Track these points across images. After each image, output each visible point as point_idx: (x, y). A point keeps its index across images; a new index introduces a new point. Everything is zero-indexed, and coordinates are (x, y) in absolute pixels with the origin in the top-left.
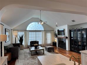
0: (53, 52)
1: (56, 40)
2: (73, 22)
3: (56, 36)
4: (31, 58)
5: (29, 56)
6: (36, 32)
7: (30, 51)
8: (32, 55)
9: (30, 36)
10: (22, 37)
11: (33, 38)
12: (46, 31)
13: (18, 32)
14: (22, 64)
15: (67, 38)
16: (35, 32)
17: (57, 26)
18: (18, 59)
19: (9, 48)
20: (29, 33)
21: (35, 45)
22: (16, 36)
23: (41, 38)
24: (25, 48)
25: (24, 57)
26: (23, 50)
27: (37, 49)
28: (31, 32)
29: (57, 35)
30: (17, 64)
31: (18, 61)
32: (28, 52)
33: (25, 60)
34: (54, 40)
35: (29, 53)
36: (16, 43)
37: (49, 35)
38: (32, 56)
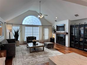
0: (53, 48)
1: (54, 36)
2: (76, 16)
3: (55, 32)
4: (31, 56)
5: (27, 54)
6: (34, 27)
7: (27, 48)
8: (31, 52)
9: (26, 31)
10: (18, 32)
11: (29, 34)
12: (43, 26)
13: (13, 26)
14: (21, 64)
15: (67, 33)
16: (32, 27)
17: (56, 21)
18: (14, 57)
19: (3, 44)
20: (25, 28)
21: (33, 41)
22: (11, 31)
23: (38, 34)
24: (21, 44)
25: (21, 55)
26: (19, 46)
27: (36, 45)
28: (27, 27)
29: (56, 30)
30: (15, 64)
31: (15, 60)
32: (24, 48)
33: (23, 58)
34: (52, 36)
35: (27, 50)
36: (11, 39)
37: (47, 31)
38: (31, 54)
